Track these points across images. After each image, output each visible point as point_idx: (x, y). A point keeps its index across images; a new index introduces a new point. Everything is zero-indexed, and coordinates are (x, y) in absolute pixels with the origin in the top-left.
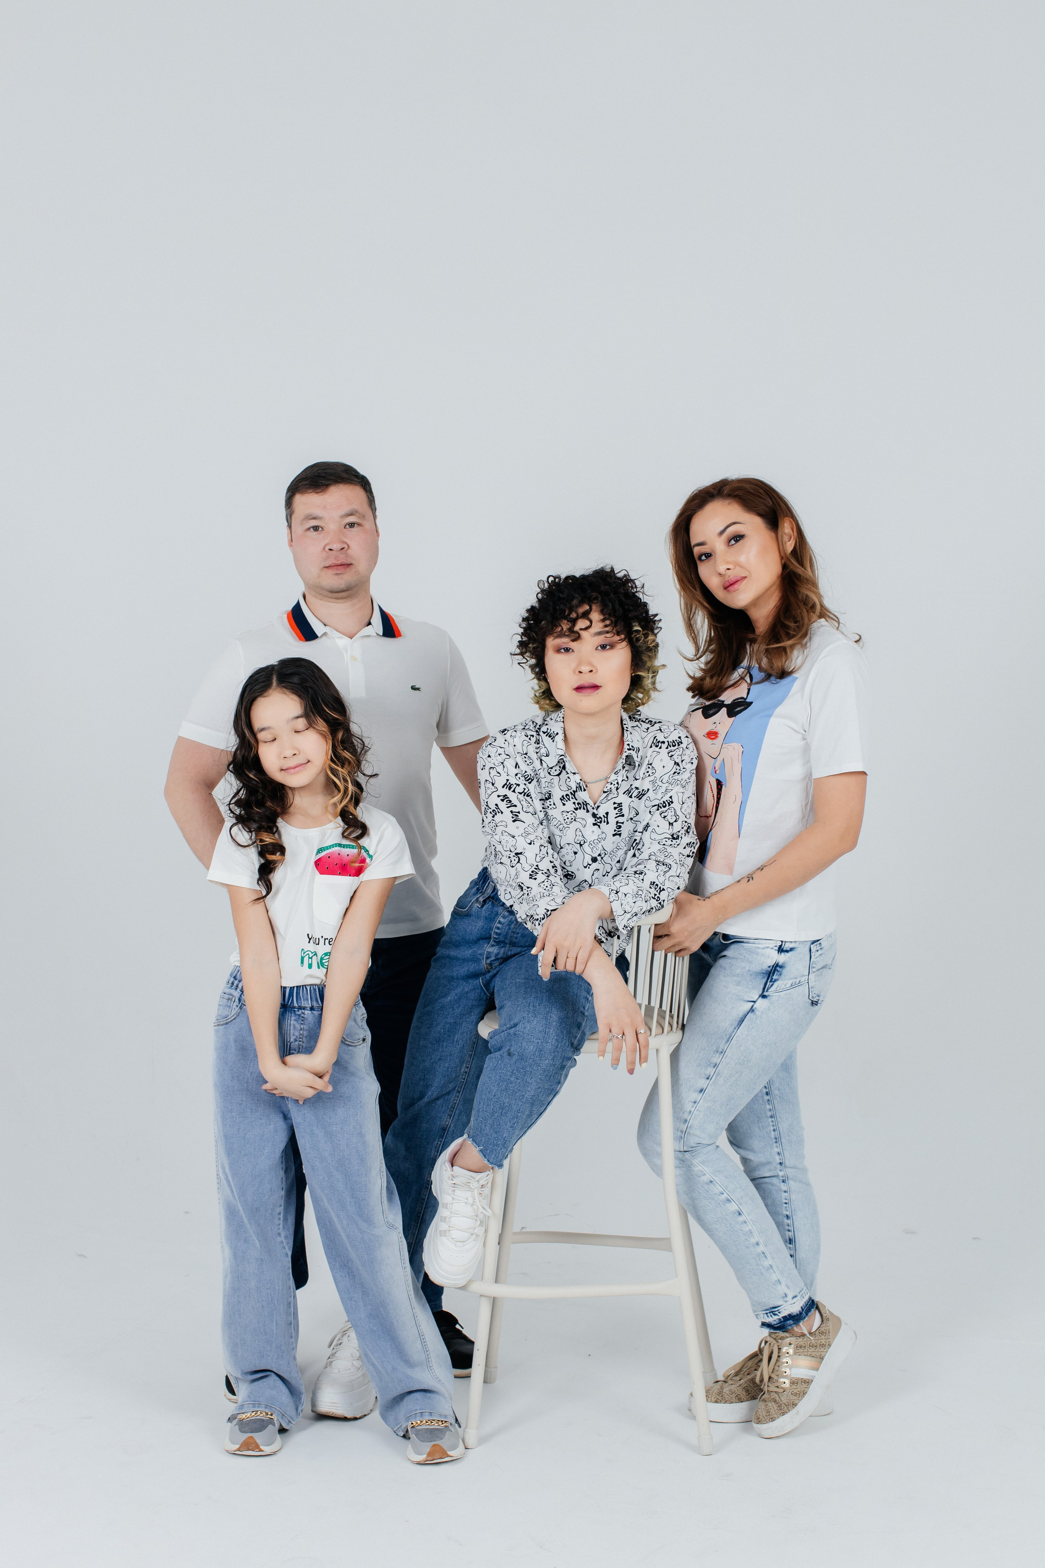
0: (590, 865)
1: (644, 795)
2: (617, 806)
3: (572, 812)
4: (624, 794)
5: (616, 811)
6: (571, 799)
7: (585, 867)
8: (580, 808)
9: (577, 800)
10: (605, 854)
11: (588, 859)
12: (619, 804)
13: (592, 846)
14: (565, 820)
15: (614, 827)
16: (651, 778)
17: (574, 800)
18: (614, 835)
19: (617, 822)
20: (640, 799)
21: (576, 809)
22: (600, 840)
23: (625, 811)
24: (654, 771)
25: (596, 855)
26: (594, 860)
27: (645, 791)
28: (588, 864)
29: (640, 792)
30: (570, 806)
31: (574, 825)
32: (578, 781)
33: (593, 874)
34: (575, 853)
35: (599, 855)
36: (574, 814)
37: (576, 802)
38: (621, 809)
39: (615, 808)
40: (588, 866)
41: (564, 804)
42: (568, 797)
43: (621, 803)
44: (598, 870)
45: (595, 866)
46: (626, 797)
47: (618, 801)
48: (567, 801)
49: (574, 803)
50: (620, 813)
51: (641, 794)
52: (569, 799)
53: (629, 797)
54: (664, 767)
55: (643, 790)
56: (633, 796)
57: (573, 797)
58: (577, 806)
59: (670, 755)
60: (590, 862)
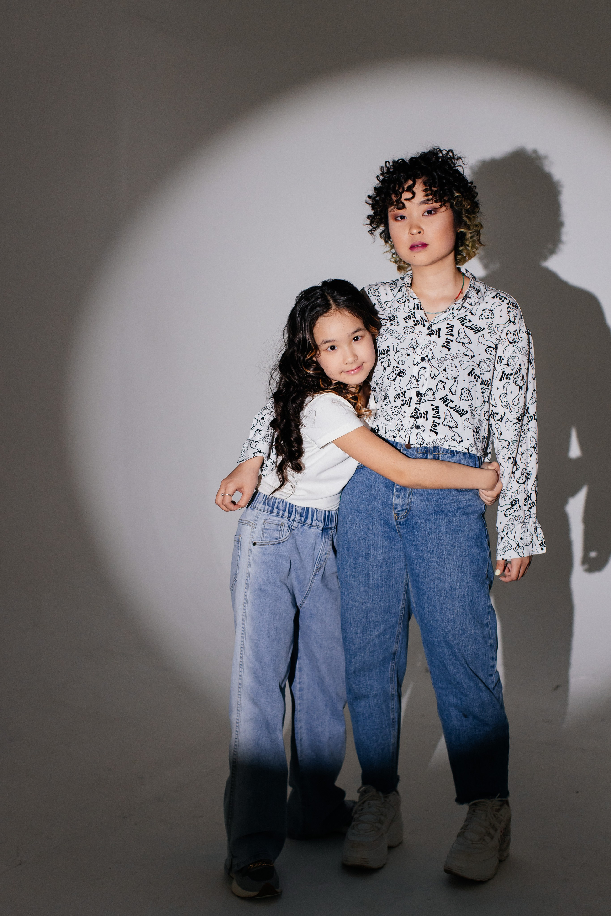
0: (419, 363)
1: (479, 331)
2: (449, 327)
3: (412, 327)
4: (458, 319)
5: (448, 330)
6: (411, 318)
7: (414, 365)
8: (419, 324)
9: (416, 318)
10: (433, 358)
11: (418, 359)
12: (452, 326)
13: (422, 350)
14: (405, 332)
15: (444, 341)
16: (489, 321)
17: (414, 319)
18: (443, 346)
19: (447, 339)
20: (475, 333)
21: (415, 325)
22: (429, 345)
23: (455, 332)
24: (493, 316)
25: (424, 356)
26: (423, 359)
27: (481, 329)
28: (417, 362)
29: (477, 328)
30: (411, 323)
31: (412, 335)
32: (417, 303)
33: (420, 370)
34: (408, 355)
35: (427, 356)
36: (413, 329)
37: (416, 320)
38: (452, 331)
39: (447, 328)
40: (417, 364)
41: (406, 322)
42: (409, 317)
43: (453, 326)
44: (425, 368)
45: (423, 364)
46: (458, 322)
47: (451, 323)
48: (409, 320)
49: (414, 321)
50: (451, 333)
51: (477, 330)
52: (410, 319)
53: (462, 324)
54: (501, 316)
55: (480, 327)
56: (465, 325)
57: (413, 317)
58: (416, 323)
59: (508, 310)
60: (419, 361)
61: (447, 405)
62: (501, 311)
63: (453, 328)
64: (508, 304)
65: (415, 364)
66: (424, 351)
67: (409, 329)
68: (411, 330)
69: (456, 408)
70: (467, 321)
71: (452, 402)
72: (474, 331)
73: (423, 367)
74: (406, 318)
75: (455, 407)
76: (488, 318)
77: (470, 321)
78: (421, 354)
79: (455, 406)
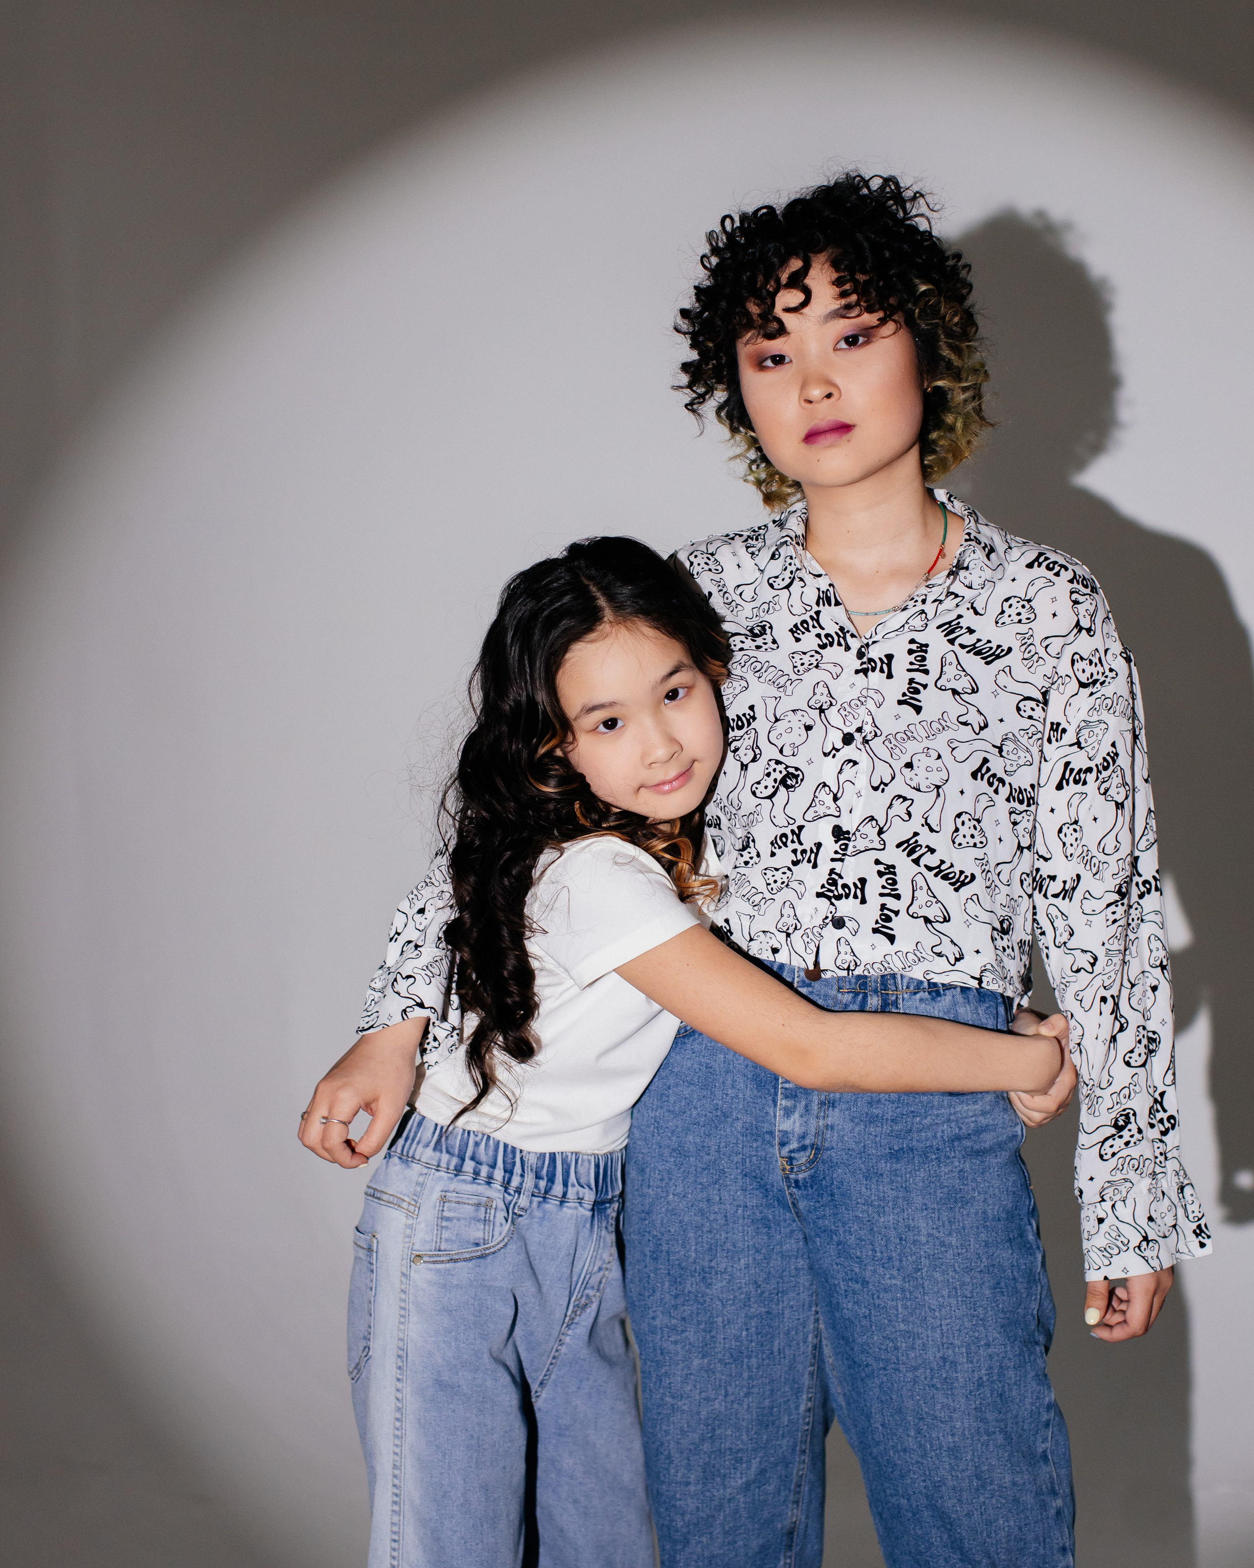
0: (838, 750)
1: (998, 657)
2: (915, 648)
3: (813, 653)
4: (938, 627)
5: (912, 658)
6: (811, 628)
7: (826, 755)
8: (831, 644)
9: (823, 628)
10: (876, 735)
11: (836, 738)
12: (922, 645)
13: (846, 713)
14: (794, 667)
15: (904, 687)
16: (1023, 628)
17: (818, 630)
18: (900, 702)
19: (911, 681)
20: (988, 663)
21: (823, 647)
22: (863, 699)
23: (932, 662)
24: (1032, 616)
25: (851, 730)
26: (848, 739)
27: (1003, 650)
28: (834, 748)
29: (991, 648)
30: (809, 641)
31: (815, 675)
32: (824, 588)
33: (841, 769)
34: (808, 728)
35: (859, 730)
36: (818, 656)
37: (823, 633)
38: (924, 659)
39: (911, 652)
40: (834, 752)
41: (798, 640)
42: (805, 625)
43: (927, 645)
44: (855, 763)
45: (849, 752)
46: (940, 634)
47: (921, 638)
48: (802, 633)
49: (818, 636)
50: (921, 666)
51: (992, 654)
52: (808, 630)
53: (949, 641)
54: (1054, 615)
55: (999, 647)
56: (957, 642)
57: (816, 625)
58: (825, 641)
59: (1072, 598)
60: (839, 744)
61: (916, 862)
62: (1054, 600)
63: (926, 652)
64: (1071, 581)
65: (827, 751)
66: (850, 717)
67: (806, 659)
68: (813, 660)
69: (943, 867)
70: (964, 631)
71: (932, 853)
72: (982, 658)
73: (850, 761)
74: (797, 628)
75: (939, 867)
76: (1020, 621)
77: (971, 631)
78: (842, 726)
79: (939, 863)
